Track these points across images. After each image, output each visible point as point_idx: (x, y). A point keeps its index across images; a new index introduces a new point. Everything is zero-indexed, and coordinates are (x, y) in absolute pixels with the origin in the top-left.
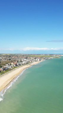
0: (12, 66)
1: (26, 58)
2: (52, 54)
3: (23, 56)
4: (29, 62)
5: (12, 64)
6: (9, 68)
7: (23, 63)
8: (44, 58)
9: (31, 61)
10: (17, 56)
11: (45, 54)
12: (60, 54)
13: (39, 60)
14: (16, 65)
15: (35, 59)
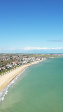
1: (27, 58)
2: (53, 54)
3: (24, 56)
4: (30, 61)
6: (11, 66)
7: (24, 62)
8: (45, 58)
10: (18, 55)
11: (46, 54)
13: (39, 59)
15: (36, 58)
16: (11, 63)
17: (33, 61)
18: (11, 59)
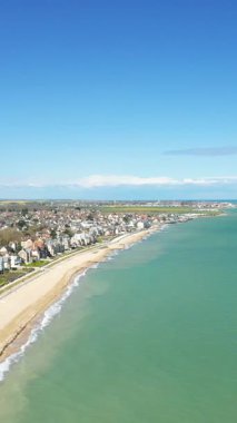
0: (23, 254)
1: (90, 218)
2: (190, 202)
3: (78, 209)
4: (102, 233)
5: (26, 244)
6: (6, 265)
7: (77, 238)
8: (164, 219)
9: (109, 229)
11: (165, 202)
12: (219, 201)
13: (141, 225)
14: (44, 252)
15: (126, 219)
16: (13, 246)
17: (113, 235)
18: (21, 224)
